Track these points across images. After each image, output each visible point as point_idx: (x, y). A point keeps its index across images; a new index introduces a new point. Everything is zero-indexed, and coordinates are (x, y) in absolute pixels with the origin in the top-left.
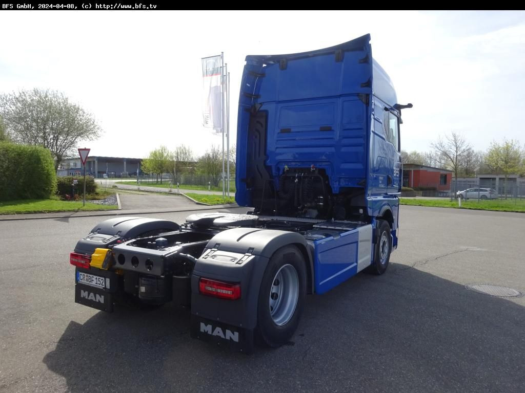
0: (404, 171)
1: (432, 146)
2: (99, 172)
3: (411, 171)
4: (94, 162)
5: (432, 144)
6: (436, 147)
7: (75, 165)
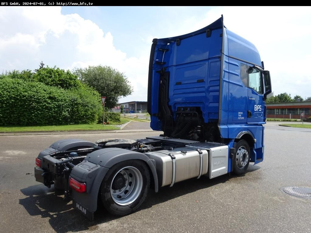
2: (137, 110)
4: (135, 104)
7: (126, 106)
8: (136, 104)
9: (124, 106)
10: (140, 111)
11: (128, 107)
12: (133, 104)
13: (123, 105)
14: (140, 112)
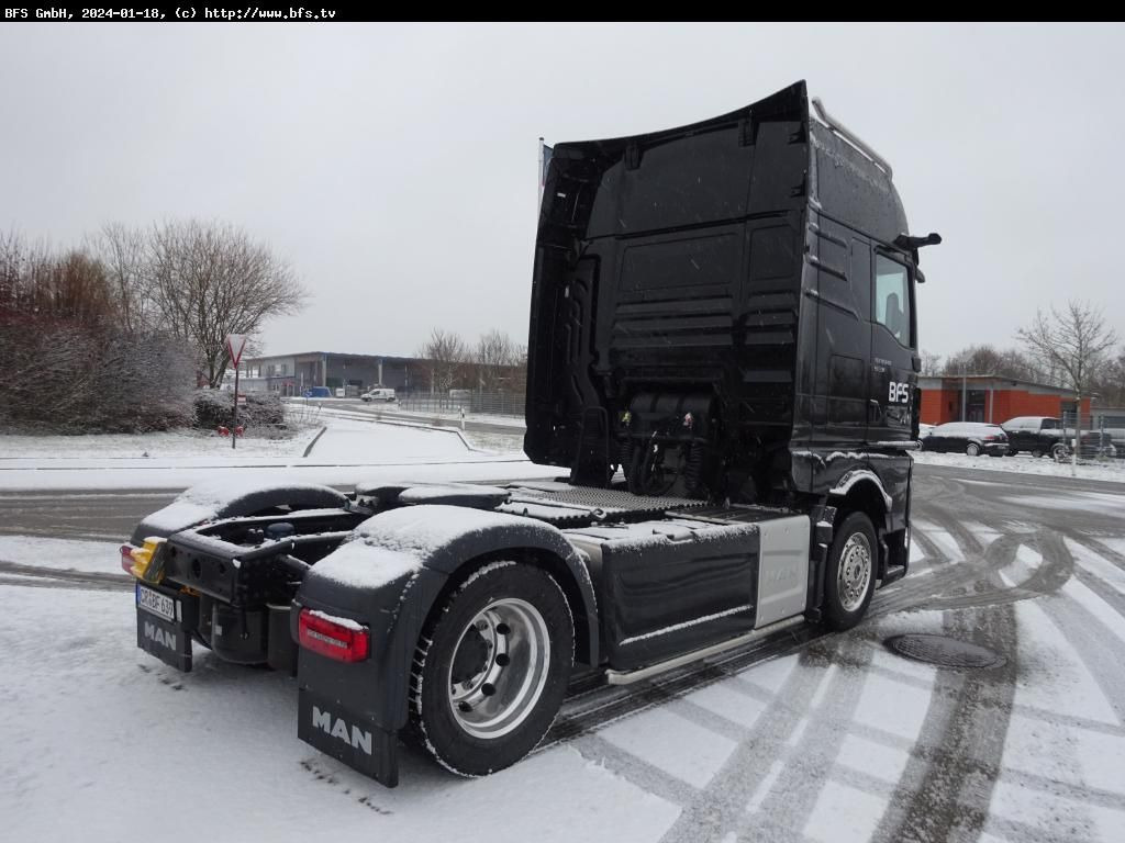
0: (969, 392)
1: (1022, 336)
2: (328, 385)
3: (987, 392)
4: (320, 364)
5: (1021, 331)
6: (1031, 338)
7: (284, 367)
8: (324, 364)
9: (278, 369)
10: (338, 390)
11: (291, 372)
12: (312, 364)
13: (271, 364)
14: (340, 391)
